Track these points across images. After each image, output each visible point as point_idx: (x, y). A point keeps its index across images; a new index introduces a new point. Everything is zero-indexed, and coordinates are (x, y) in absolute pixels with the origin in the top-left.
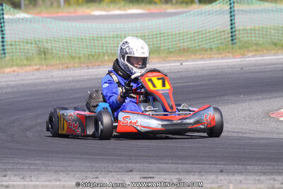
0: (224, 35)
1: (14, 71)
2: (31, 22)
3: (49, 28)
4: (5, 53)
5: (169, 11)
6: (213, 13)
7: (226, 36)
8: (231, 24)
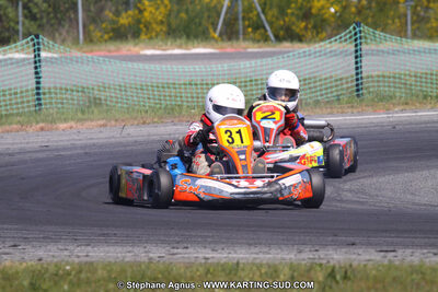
0: (347, 83)
1: (71, 127)
2: (82, 63)
3: (102, 70)
4: (40, 104)
5: (250, 50)
6: (325, 54)
7: (350, 85)
8: (357, 68)
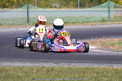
7: (26, 20)
8: (28, 16)
